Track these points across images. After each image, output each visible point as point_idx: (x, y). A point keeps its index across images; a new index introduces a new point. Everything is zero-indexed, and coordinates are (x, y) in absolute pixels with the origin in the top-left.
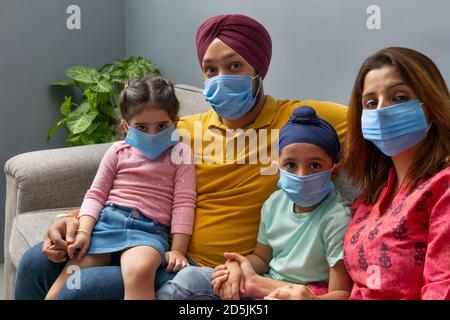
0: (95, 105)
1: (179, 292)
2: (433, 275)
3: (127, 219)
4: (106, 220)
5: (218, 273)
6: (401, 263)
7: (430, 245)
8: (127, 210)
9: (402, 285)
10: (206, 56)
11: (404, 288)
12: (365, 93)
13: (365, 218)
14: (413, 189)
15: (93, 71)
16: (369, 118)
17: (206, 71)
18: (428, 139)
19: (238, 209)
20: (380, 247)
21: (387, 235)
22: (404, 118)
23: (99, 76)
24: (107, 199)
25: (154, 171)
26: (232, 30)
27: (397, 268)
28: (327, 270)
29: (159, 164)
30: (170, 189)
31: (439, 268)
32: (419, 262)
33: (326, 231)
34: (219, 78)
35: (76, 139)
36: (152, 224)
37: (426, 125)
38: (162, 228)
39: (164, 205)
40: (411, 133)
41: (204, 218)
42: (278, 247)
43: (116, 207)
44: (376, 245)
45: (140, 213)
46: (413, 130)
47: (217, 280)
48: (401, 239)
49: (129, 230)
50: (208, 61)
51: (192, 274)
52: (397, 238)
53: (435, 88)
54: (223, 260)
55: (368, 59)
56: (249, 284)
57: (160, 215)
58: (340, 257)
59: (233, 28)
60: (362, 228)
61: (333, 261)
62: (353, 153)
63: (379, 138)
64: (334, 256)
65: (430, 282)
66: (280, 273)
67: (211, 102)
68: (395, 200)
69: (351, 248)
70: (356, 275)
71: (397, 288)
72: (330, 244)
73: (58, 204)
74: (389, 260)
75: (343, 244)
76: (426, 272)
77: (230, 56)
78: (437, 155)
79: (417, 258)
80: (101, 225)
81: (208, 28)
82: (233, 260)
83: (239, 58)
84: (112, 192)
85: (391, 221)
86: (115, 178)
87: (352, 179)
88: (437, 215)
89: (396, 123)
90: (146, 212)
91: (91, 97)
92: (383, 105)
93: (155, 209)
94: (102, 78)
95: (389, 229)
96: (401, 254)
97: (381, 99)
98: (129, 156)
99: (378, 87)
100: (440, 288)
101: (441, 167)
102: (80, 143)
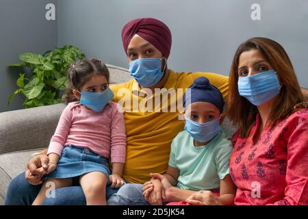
0: (42, 79)
1: (122, 201)
2: (292, 180)
3: (82, 155)
4: (67, 156)
5: (146, 187)
6: (271, 174)
7: (289, 162)
8: (81, 149)
9: (272, 187)
10: (130, 46)
11: (274, 189)
12: (240, 67)
13: (243, 147)
14: (273, 126)
15: (40, 56)
16: (243, 83)
17: (130, 55)
18: (280, 95)
19: (156, 145)
20: (257, 164)
21: (261, 156)
22: (265, 81)
23: (44, 59)
24: (66, 142)
25: (98, 122)
26: (146, 29)
27: (269, 176)
28: (219, 182)
29: (100, 117)
30: (109, 133)
31: (296, 175)
32: (282, 172)
33: (218, 156)
34: (139, 60)
35: (30, 102)
36: (98, 157)
37: (279, 86)
38: (105, 159)
39: (105, 144)
40: (270, 91)
41: (132, 152)
42: (183, 169)
43: (73, 147)
44: (254, 163)
45: (90, 151)
46: (271, 88)
47: (146, 191)
48: (270, 158)
49: (84, 162)
50: (131, 49)
51: (130, 188)
52: (268, 158)
53: (283, 62)
54: (149, 179)
55: (241, 45)
56: (168, 193)
57: (103, 151)
58: (228, 172)
59: (147, 27)
60: (243, 153)
61: (222, 175)
62: (233, 105)
63: (250, 94)
64: (224, 172)
65: (291, 184)
66: (187, 185)
67: (135, 76)
68: (262, 134)
69: (235, 167)
70: (240, 183)
71: (269, 189)
72: (220, 165)
73: (24, 147)
74: (263, 172)
75: (229, 164)
76: (287, 178)
77: (146, 45)
78: (287, 104)
79: (281, 170)
80: (63, 159)
81: (129, 27)
82: (156, 178)
83: (152, 46)
84: (69, 136)
85: (262, 147)
86: (71, 127)
87: (232, 122)
88: (292, 142)
89: (260, 85)
90: (94, 149)
91: (39, 73)
92: (252, 74)
93: (100, 147)
94: (46, 61)
95: (262, 153)
96: (271, 168)
97: (250, 70)
98: (80, 112)
99: (248, 63)
100: (298, 187)
101: (290, 112)
102: (33, 106)
